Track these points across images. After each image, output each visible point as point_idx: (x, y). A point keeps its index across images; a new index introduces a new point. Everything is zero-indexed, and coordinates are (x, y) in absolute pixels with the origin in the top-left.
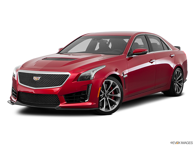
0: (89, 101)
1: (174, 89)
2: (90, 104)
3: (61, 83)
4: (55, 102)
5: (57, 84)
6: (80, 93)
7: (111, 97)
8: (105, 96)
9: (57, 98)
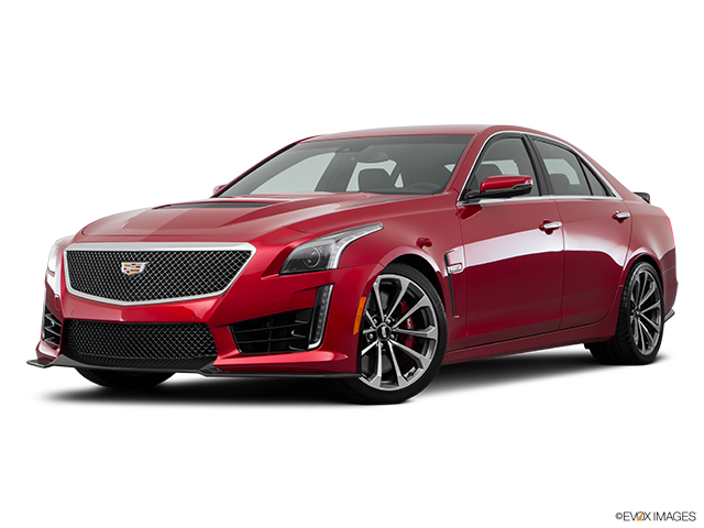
0: (322, 348)
1: (628, 338)
2: (328, 356)
3: (222, 283)
4: (199, 352)
5: (206, 286)
6: (290, 316)
7: (401, 338)
8: (381, 336)
9: (208, 335)
